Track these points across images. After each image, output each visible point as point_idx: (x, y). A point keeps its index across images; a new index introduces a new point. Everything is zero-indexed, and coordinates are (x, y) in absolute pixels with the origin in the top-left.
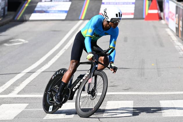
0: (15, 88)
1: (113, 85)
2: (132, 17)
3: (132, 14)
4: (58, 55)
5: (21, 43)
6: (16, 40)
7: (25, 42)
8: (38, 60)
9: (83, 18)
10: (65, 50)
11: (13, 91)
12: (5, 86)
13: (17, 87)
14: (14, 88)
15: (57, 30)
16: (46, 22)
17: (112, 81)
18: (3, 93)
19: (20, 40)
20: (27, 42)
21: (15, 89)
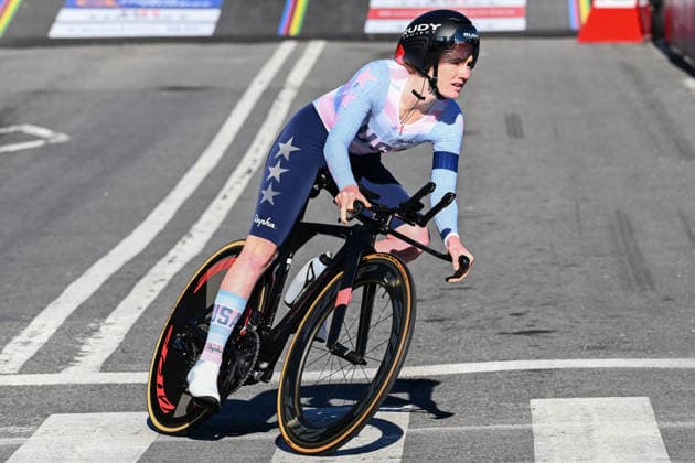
0: (83, 344)
1: (527, 329)
2: (519, 24)
3: (516, 12)
4: (225, 197)
5: (39, 143)
6: (12, 129)
7: (53, 141)
8: (143, 219)
9: (295, 30)
10: (249, 171)
11: (76, 359)
12: (34, 334)
13: (91, 340)
14: (77, 343)
15: (187, 82)
16: (127, 48)
17: (519, 310)
18: (34, 364)
19: (29, 129)
20: (63, 138)
21: (84, 348)
